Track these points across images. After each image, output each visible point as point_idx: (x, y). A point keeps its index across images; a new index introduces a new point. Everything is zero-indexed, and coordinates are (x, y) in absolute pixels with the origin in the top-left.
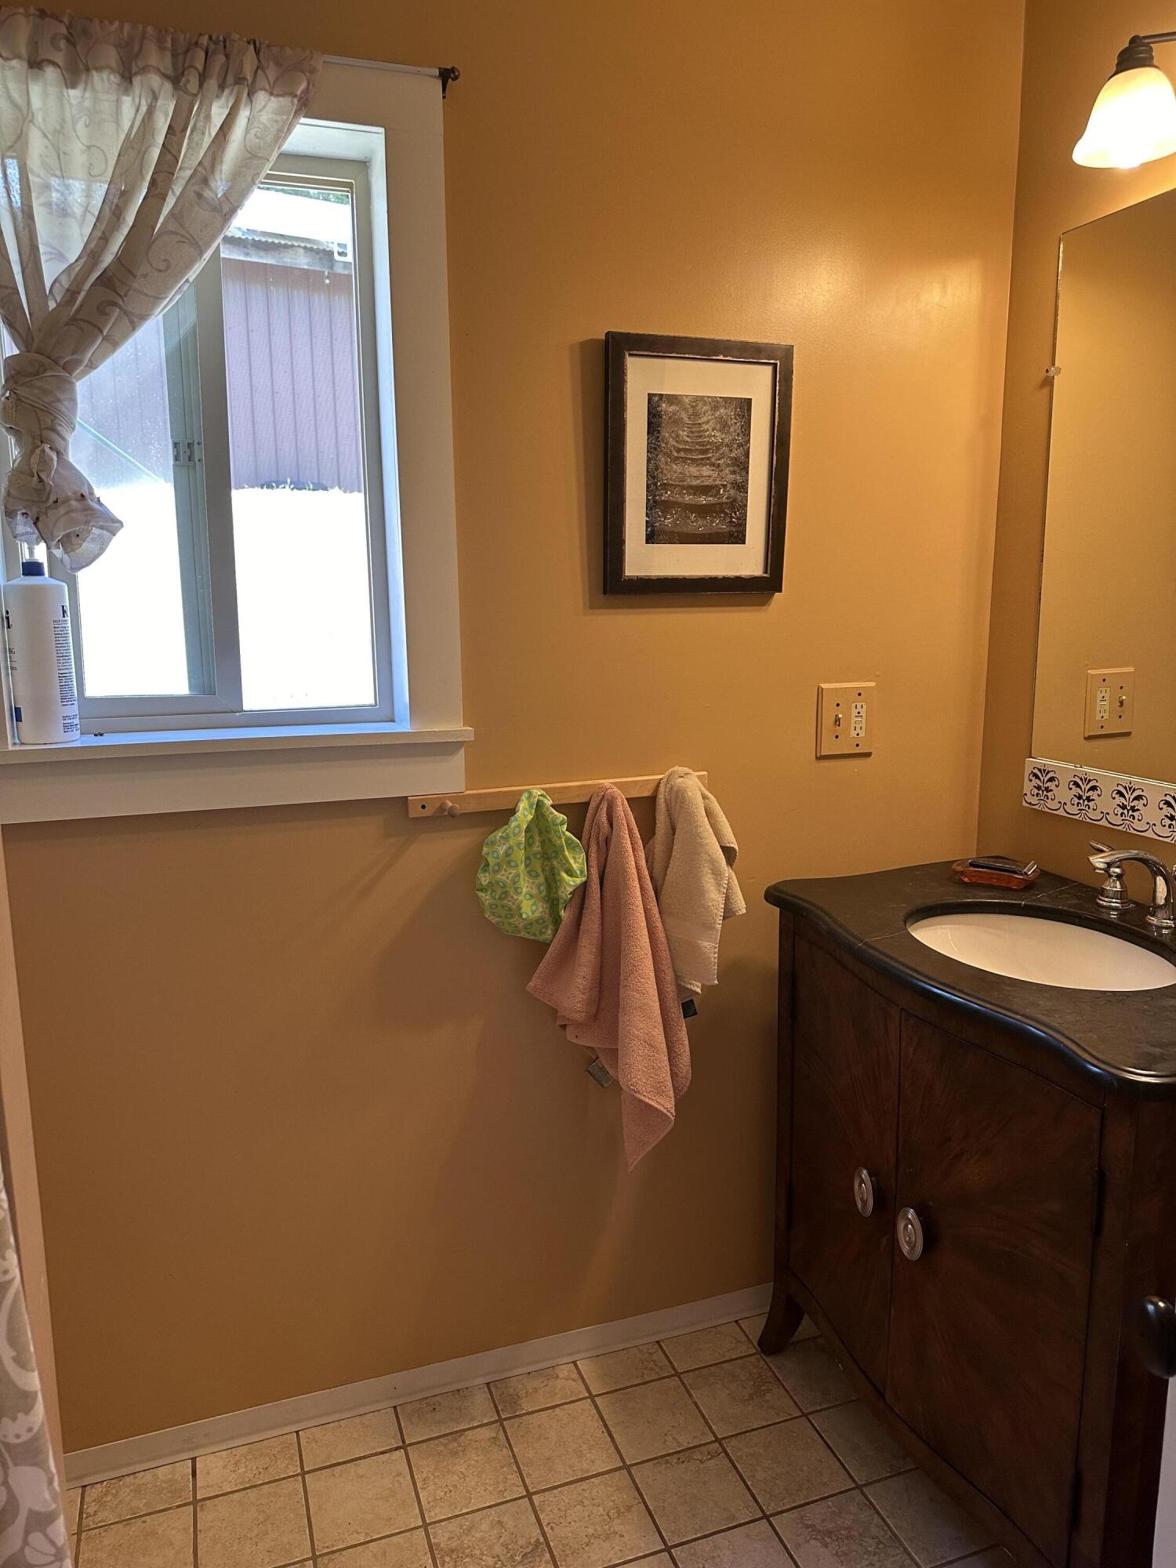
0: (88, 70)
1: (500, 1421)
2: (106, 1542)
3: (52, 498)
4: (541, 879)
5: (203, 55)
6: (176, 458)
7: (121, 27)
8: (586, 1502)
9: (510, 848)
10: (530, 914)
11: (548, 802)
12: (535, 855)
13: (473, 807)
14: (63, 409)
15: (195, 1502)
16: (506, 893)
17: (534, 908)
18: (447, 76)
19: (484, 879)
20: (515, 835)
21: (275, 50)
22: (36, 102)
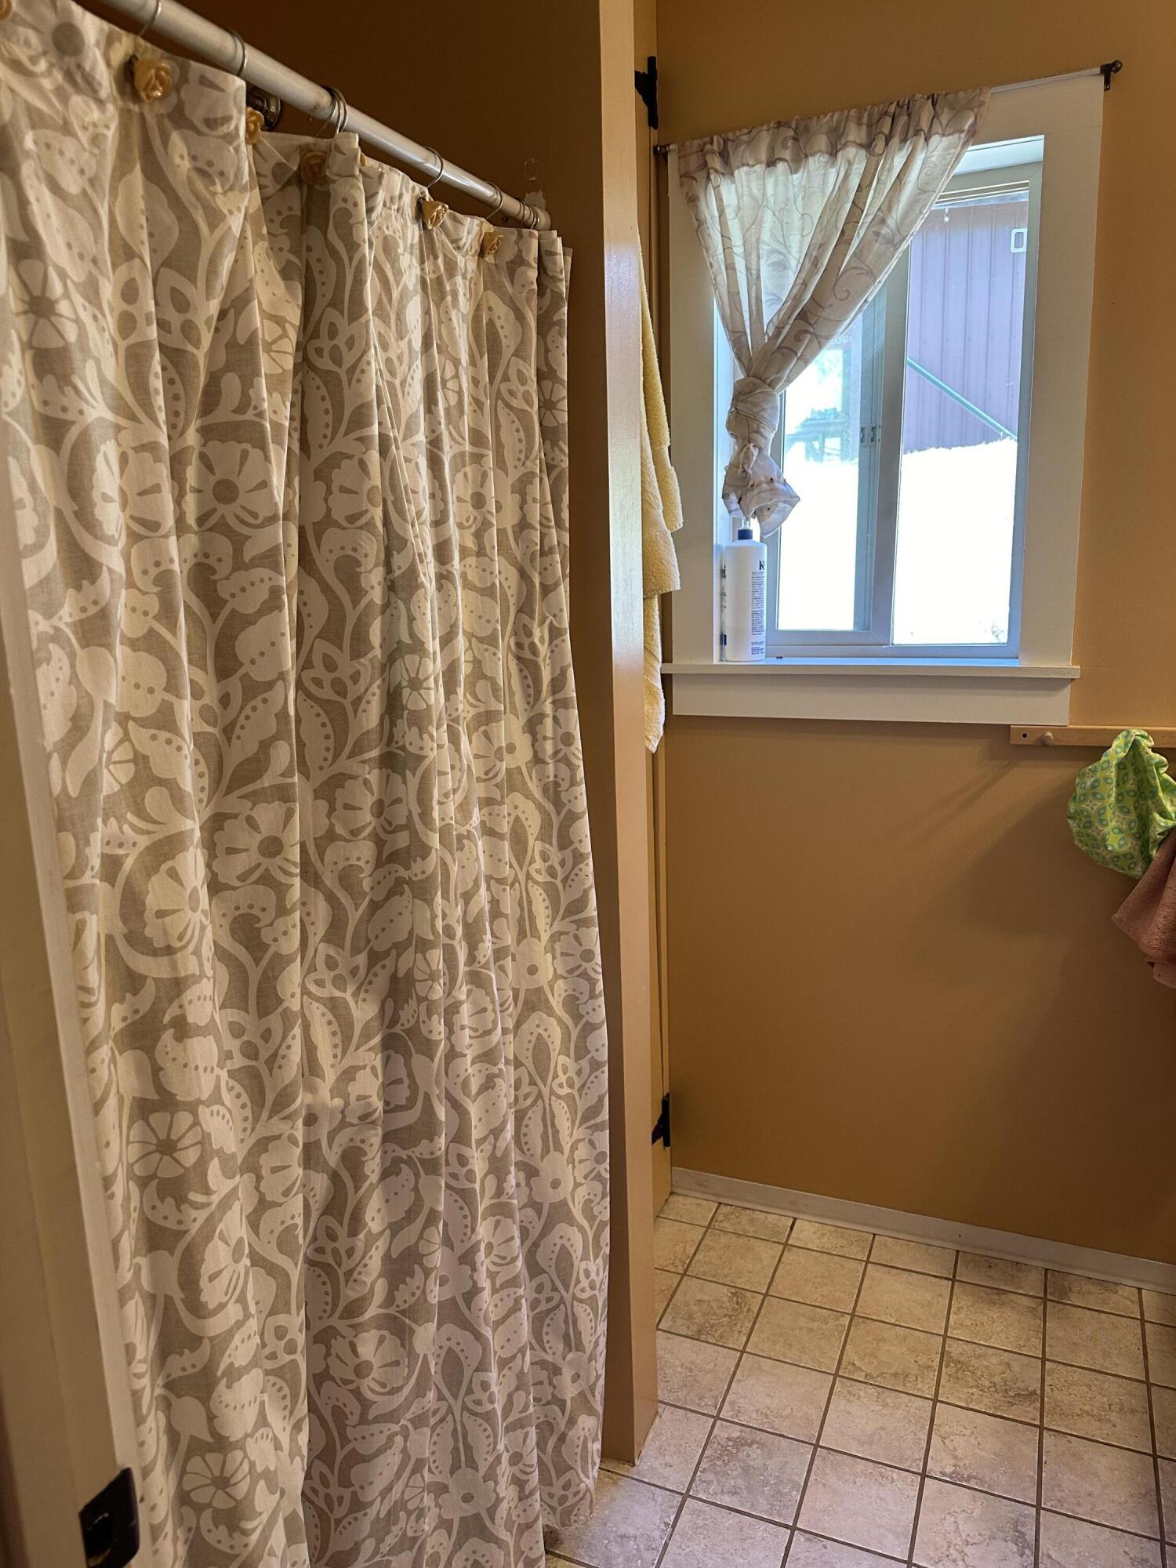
0: (806, 156)
1: (1045, 1300)
2: (722, 1240)
3: (751, 483)
4: (1133, 816)
5: (890, 120)
6: (862, 440)
7: (832, 117)
8: (1094, 1388)
9: (1096, 781)
10: (1117, 847)
11: (1147, 744)
12: (1128, 792)
13: (1075, 741)
14: (767, 416)
15: (786, 1245)
16: (1090, 822)
17: (1122, 842)
18: (1108, 71)
19: (1072, 808)
20: (1103, 769)
21: (950, 97)
22: (770, 190)
